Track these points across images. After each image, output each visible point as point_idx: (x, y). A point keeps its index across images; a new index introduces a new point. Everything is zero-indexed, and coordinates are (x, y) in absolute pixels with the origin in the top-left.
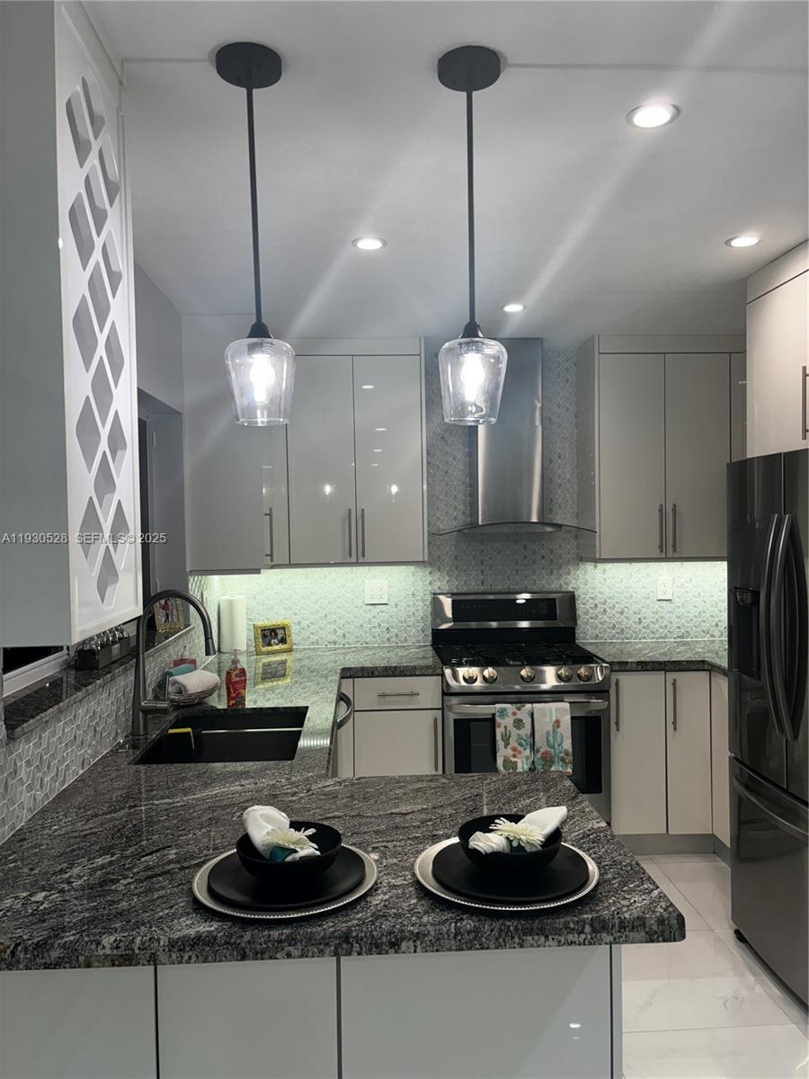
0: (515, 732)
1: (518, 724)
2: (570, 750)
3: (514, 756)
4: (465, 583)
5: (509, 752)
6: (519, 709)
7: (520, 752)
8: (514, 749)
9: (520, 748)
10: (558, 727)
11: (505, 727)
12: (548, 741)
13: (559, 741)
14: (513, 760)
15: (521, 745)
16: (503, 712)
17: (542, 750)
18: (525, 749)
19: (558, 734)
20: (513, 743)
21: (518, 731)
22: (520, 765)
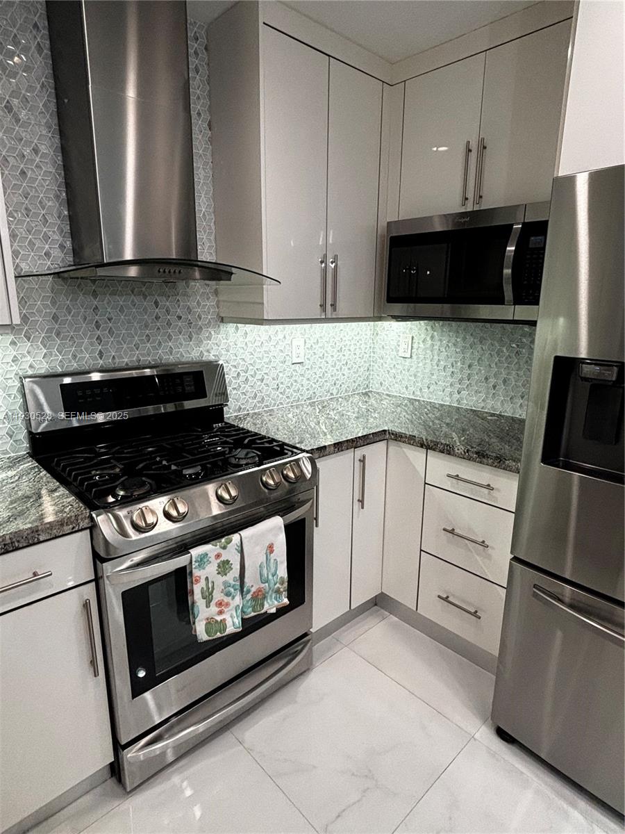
0: (219, 580)
1: (224, 567)
2: (286, 576)
3: (221, 613)
4: (75, 356)
5: (214, 609)
6: (224, 548)
7: (227, 605)
8: (220, 604)
9: (226, 599)
10: (272, 552)
11: (207, 579)
12: (261, 575)
13: (273, 570)
14: (219, 618)
15: (228, 594)
16: (203, 559)
17: (253, 590)
18: (233, 598)
19: (272, 561)
20: (218, 595)
21: (225, 578)
22: (229, 623)
